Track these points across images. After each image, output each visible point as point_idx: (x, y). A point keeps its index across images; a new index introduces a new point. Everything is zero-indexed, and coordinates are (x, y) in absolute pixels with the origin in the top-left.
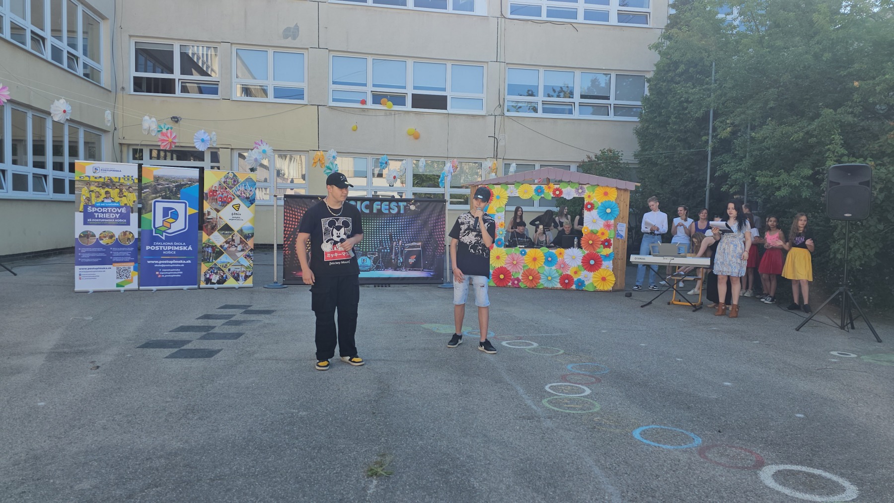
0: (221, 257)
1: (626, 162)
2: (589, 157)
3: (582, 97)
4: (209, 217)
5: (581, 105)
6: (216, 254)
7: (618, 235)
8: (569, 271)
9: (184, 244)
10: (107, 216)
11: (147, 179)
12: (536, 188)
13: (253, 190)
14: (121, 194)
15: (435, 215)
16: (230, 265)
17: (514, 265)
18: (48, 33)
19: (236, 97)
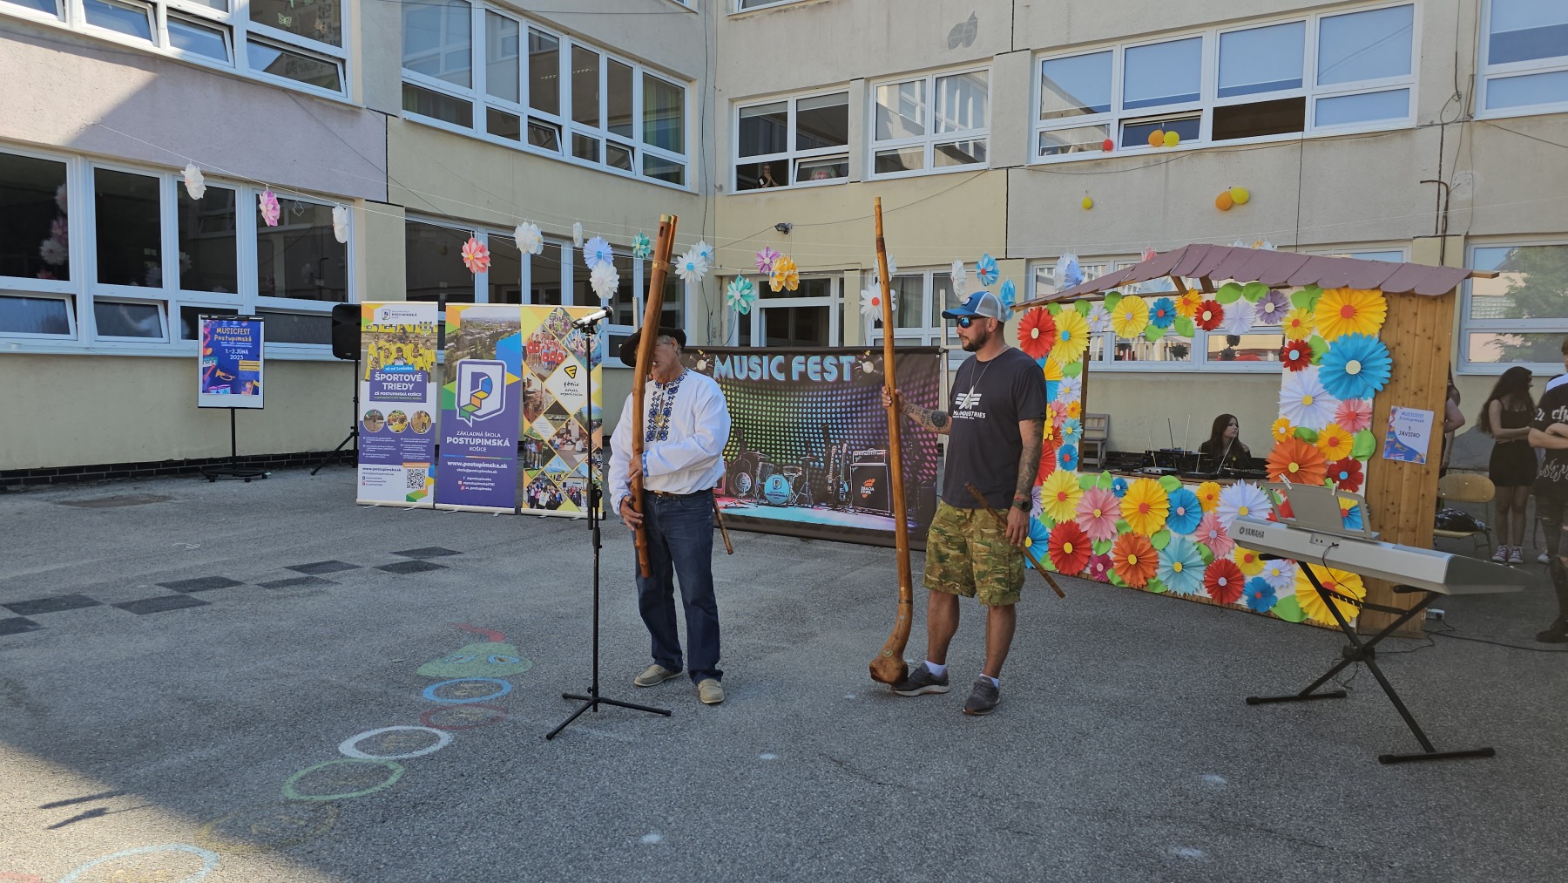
0: (550, 462)
4: (530, 389)
6: (543, 454)
7: (1393, 448)
9: (499, 435)
10: (398, 386)
11: (450, 327)
12: (1155, 305)
14: (417, 354)
15: (917, 384)
16: (565, 476)
17: (1098, 521)
18: (565, 117)
19: (872, 175)
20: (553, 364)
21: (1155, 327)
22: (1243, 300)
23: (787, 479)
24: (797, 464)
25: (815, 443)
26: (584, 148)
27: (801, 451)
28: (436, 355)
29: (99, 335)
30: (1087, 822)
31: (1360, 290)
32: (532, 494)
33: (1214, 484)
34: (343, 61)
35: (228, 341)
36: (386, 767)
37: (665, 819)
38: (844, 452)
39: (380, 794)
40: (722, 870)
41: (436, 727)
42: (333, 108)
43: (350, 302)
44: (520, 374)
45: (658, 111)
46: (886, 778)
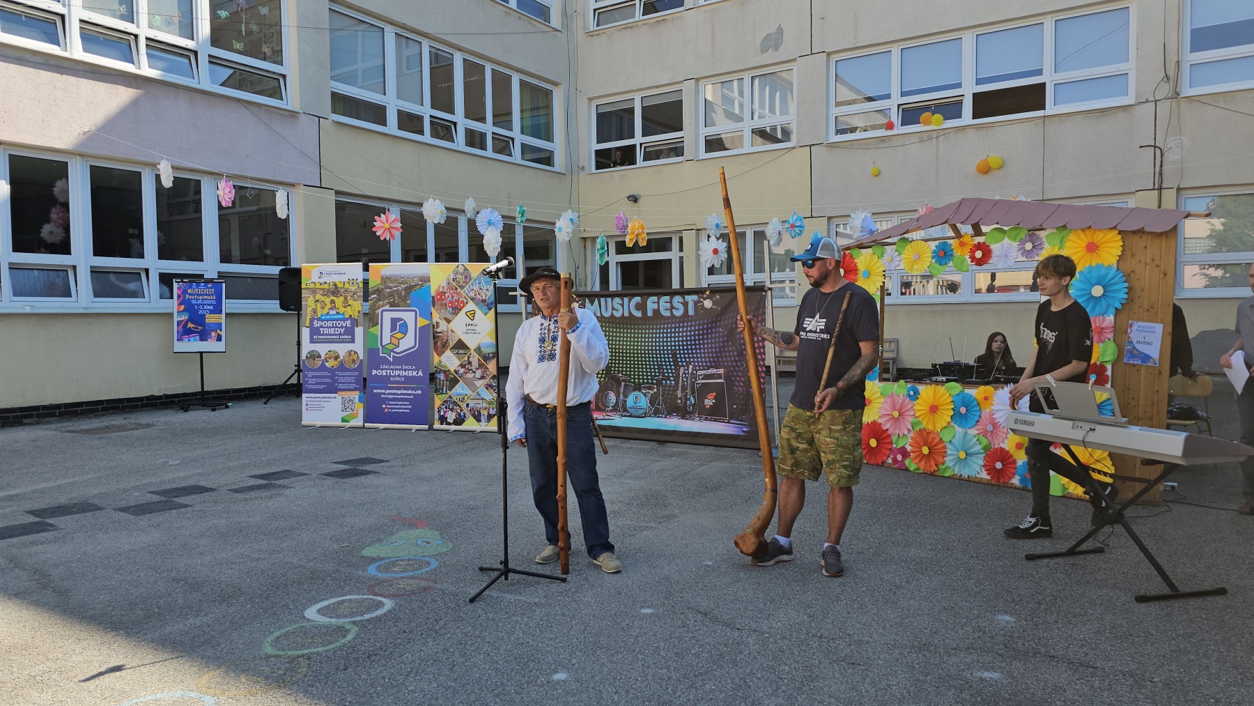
0: (455, 388)
4: (438, 330)
6: (450, 382)
7: (1132, 354)
8: (1006, 442)
9: (414, 367)
10: (332, 331)
12: (937, 247)
13: (490, 289)
14: (346, 305)
16: (468, 398)
17: (896, 420)
18: (459, 116)
19: (703, 155)
20: (456, 310)
21: (937, 265)
22: (1006, 241)
23: (645, 395)
24: (652, 383)
25: (666, 365)
26: (475, 139)
27: (655, 372)
28: (362, 305)
29: (95, 297)
30: (906, 654)
31: (1100, 230)
32: (442, 414)
33: (989, 388)
34: (284, 77)
35: (197, 299)
36: (344, 627)
37: (570, 661)
38: (690, 372)
39: (340, 648)
40: (618, 699)
41: (381, 595)
42: (277, 113)
43: (292, 266)
44: (431, 319)
45: (532, 109)
46: (743, 624)
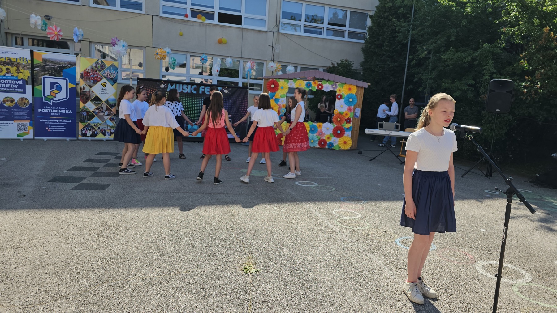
0: (93, 119)
1: (355, 68)
2: (332, 64)
3: (329, 24)
4: (84, 91)
5: (328, 29)
6: (90, 116)
7: (355, 115)
8: (324, 137)
9: (66, 108)
10: (8, 86)
11: (38, 61)
12: (307, 83)
13: (116, 73)
14: (18, 71)
15: (241, 97)
16: (99, 125)
20: (96, 81)
22: (327, 84)
